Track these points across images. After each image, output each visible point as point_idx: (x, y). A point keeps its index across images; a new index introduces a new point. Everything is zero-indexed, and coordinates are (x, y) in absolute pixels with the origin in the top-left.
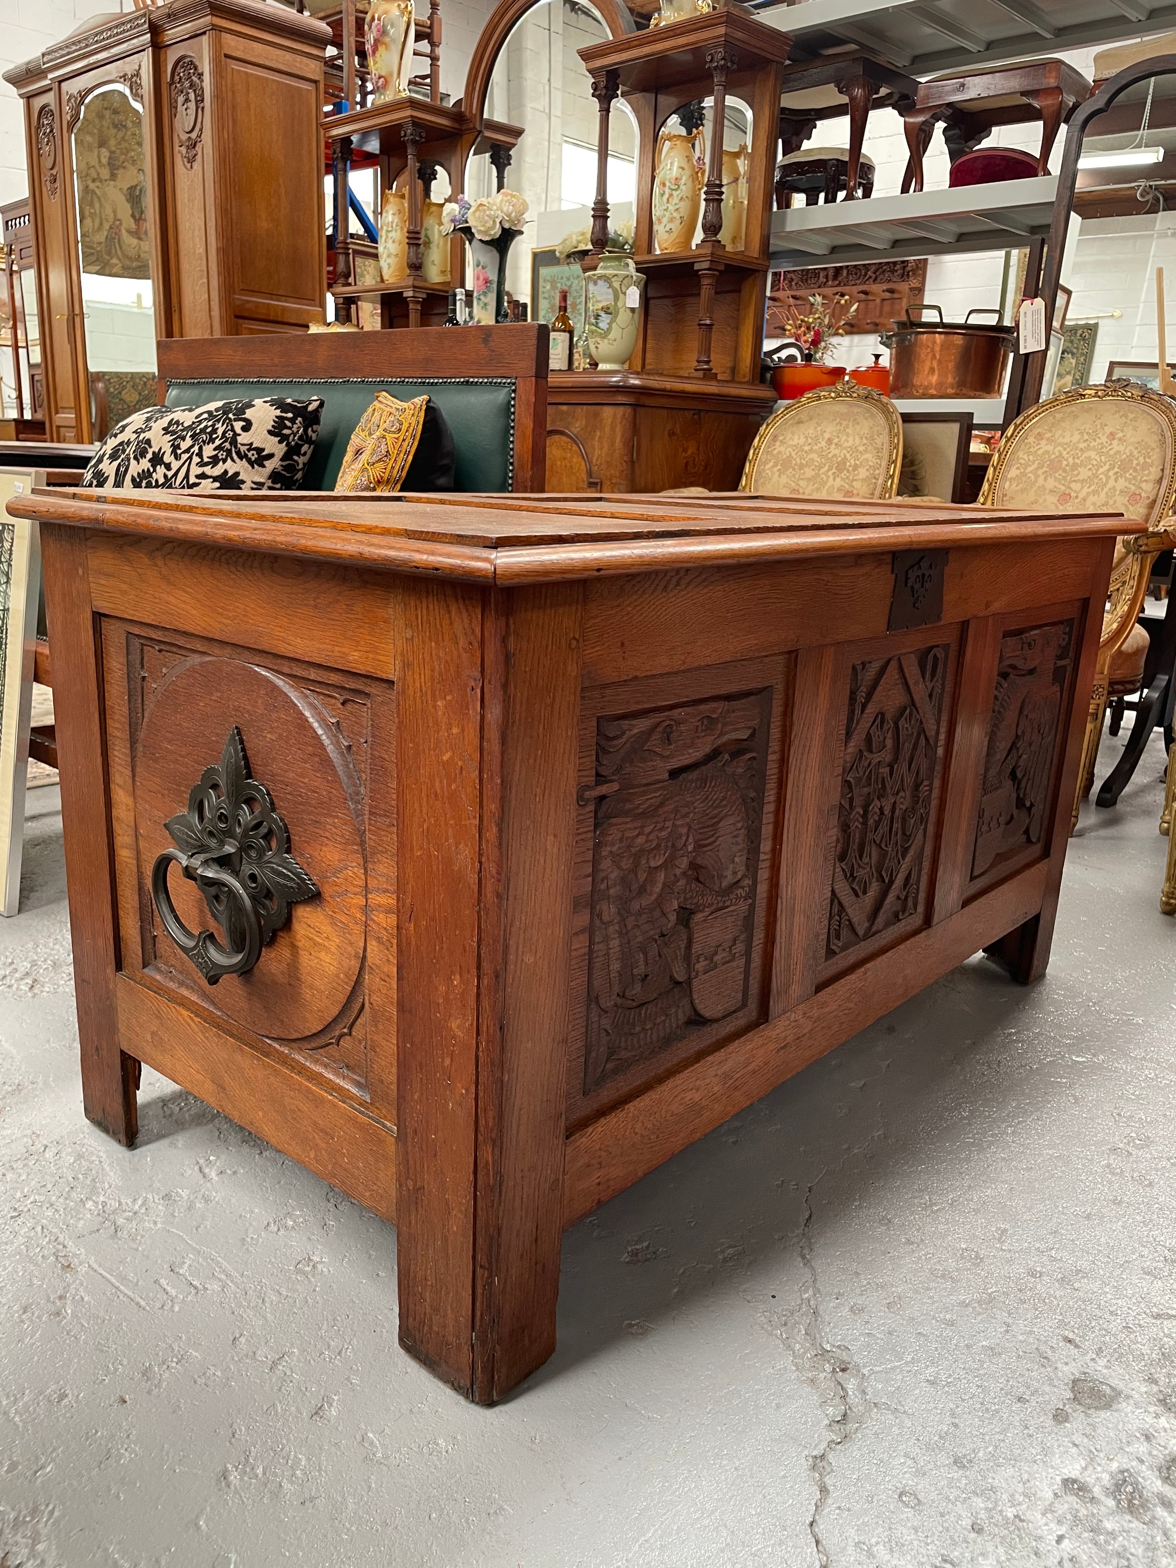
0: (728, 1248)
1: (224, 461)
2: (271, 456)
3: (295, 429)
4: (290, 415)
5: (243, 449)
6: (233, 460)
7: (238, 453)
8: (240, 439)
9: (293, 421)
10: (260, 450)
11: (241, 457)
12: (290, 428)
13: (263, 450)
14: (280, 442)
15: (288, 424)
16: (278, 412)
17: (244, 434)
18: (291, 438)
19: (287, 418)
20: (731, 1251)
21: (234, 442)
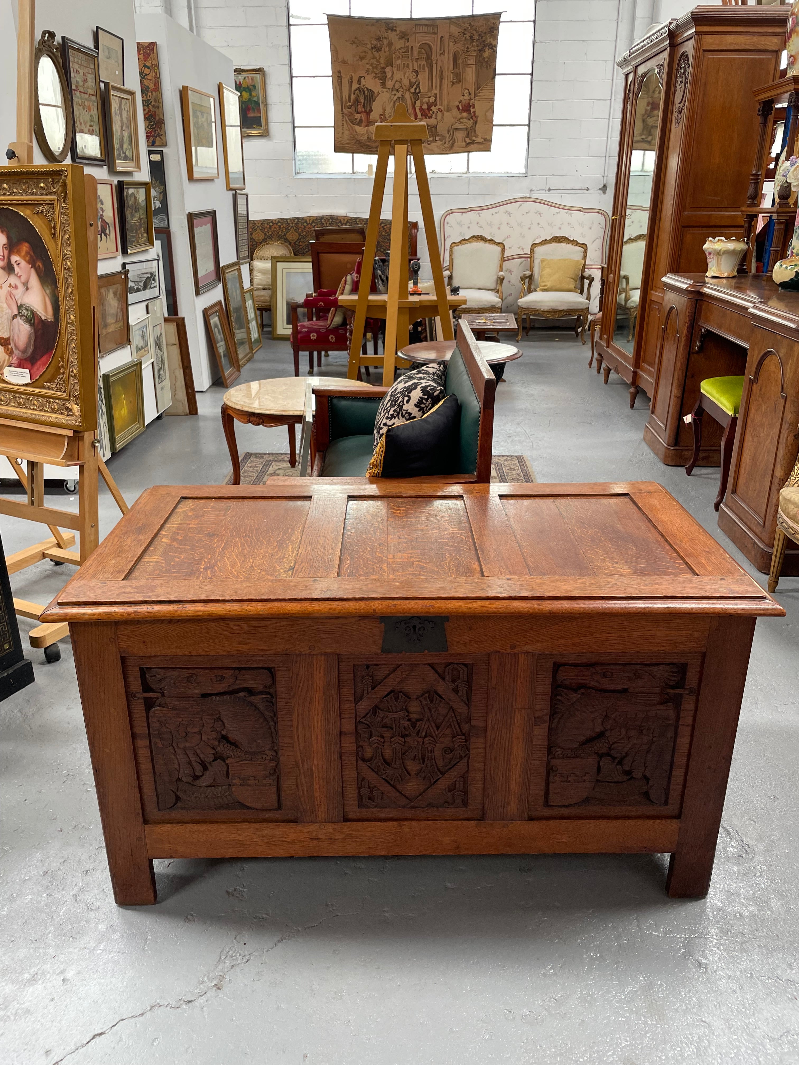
0: (266, 914)
1: (395, 418)
2: (415, 417)
3: (427, 405)
4: (426, 397)
5: (404, 412)
6: (399, 418)
7: (402, 414)
8: (404, 408)
9: (427, 400)
10: (410, 414)
11: (403, 416)
12: (425, 404)
13: (411, 414)
14: (419, 411)
15: (424, 401)
16: (421, 395)
17: (406, 404)
18: (425, 409)
19: (424, 399)
20: (264, 916)
21: (401, 408)
